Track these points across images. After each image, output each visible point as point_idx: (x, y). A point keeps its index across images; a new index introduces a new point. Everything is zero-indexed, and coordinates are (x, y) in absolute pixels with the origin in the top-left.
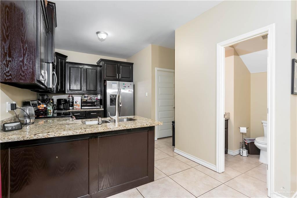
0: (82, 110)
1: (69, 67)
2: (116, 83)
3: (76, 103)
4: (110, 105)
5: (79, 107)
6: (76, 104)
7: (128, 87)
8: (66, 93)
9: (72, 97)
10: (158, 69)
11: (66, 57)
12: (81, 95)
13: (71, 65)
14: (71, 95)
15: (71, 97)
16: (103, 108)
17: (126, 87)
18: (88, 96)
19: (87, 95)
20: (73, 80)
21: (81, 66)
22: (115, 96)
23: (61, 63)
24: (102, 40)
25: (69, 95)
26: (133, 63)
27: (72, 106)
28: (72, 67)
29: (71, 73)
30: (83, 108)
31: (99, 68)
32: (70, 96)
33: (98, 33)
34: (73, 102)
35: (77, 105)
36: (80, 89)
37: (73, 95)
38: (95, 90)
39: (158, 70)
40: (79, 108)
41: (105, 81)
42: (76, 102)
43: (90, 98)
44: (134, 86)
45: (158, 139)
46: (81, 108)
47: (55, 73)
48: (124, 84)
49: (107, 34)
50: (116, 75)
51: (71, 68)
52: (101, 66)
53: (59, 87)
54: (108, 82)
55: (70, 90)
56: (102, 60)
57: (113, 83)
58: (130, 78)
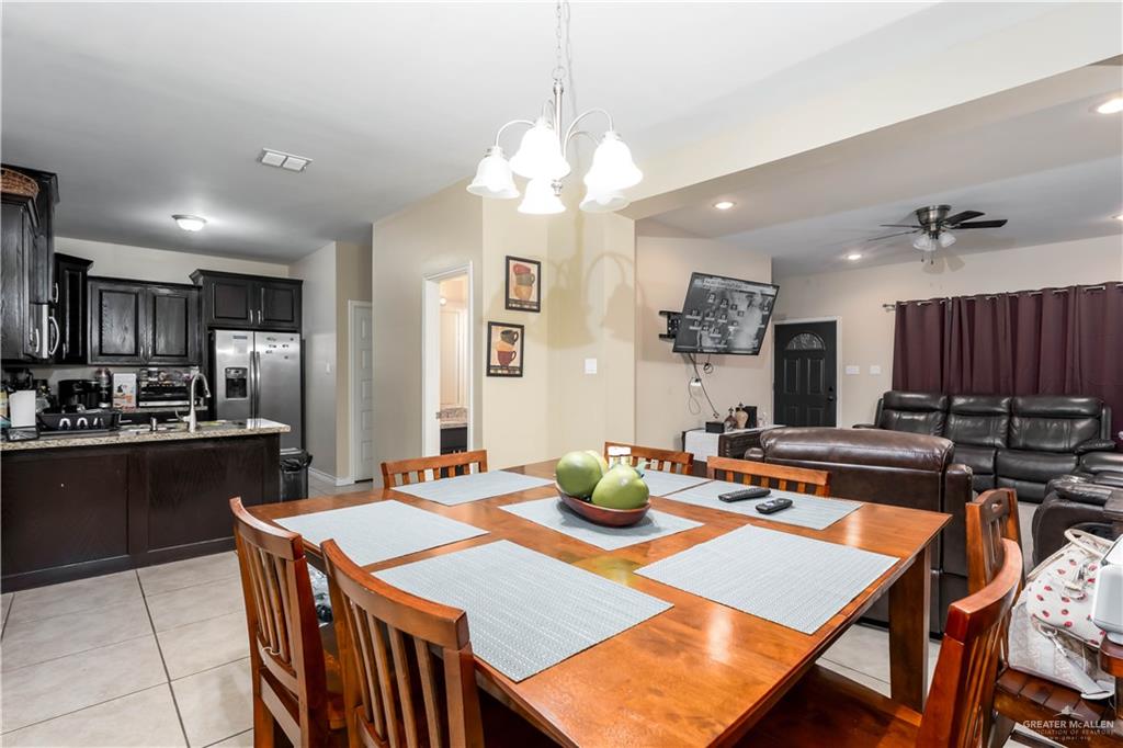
0: (139, 411)
1: (98, 293)
2: (246, 338)
3: (120, 390)
4: (228, 396)
5: (129, 401)
6: (120, 394)
7: (284, 346)
8: (89, 362)
9: (108, 373)
10: (357, 303)
11: (88, 263)
12: (138, 369)
13: (103, 286)
14: (104, 369)
15: (104, 375)
17: (275, 346)
18: (159, 372)
19: (155, 369)
20: (111, 318)
21: (136, 289)
22: (241, 372)
23: (73, 279)
25: (96, 369)
26: (302, 281)
27: (109, 399)
28: (106, 291)
29: (104, 308)
30: (141, 404)
31: (195, 293)
32: (100, 372)
33: (176, 217)
34: (110, 389)
35: (123, 397)
36: (133, 352)
37: (111, 370)
38: (184, 353)
39: (355, 307)
40: (130, 405)
41: (212, 328)
42: (120, 388)
43: (168, 376)
44: (303, 343)
45: (357, 482)
46: (138, 406)
47: (53, 318)
48: (269, 339)
49: (205, 221)
50: (247, 313)
51: (104, 294)
52: (199, 288)
53: (65, 348)
54: (219, 333)
55: (101, 354)
56: (203, 272)
57: (235, 337)
58: (292, 321)
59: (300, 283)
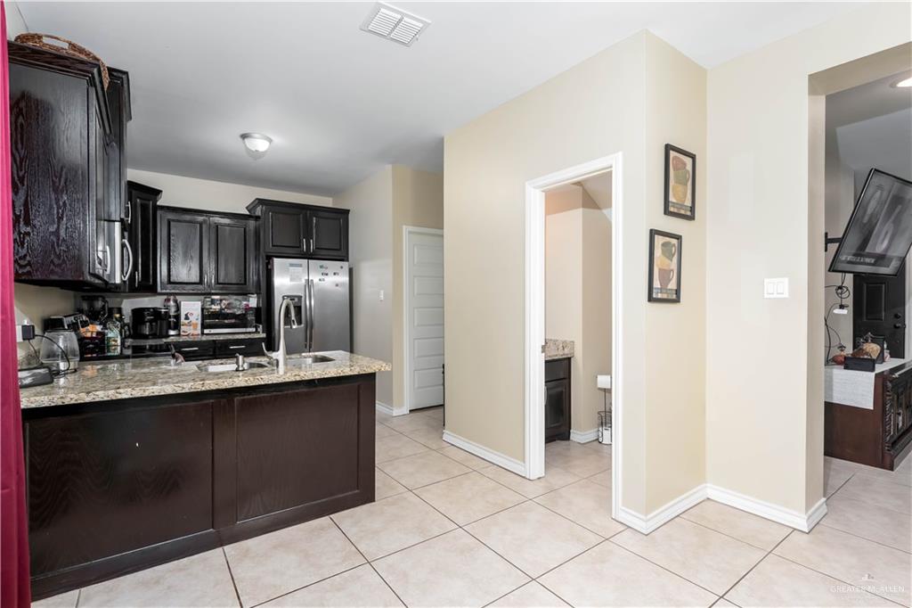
0: (204, 338)
1: (166, 222)
2: (301, 266)
3: (187, 318)
5: (195, 329)
6: (187, 322)
7: (335, 274)
8: (159, 290)
9: (176, 301)
10: (411, 228)
11: (157, 192)
12: (202, 297)
13: (171, 216)
14: (172, 297)
15: (172, 303)
16: (263, 332)
17: (327, 274)
18: (221, 300)
19: (218, 297)
20: (177, 254)
21: (200, 218)
22: (296, 300)
23: (144, 208)
24: (256, 155)
25: (165, 297)
26: (349, 211)
27: (177, 326)
28: (174, 220)
29: (172, 238)
30: (206, 331)
31: (252, 223)
32: (168, 300)
33: (244, 136)
34: (178, 317)
35: (189, 325)
36: (197, 280)
37: (178, 298)
38: (243, 282)
39: (410, 232)
40: (196, 333)
41: (269, 258)
42: (186, 315)
43: (229, 304)
44: (351, 271)
45: (411, 411)
46: (203, 333)
47: (126, 241)
48: (321, 267)
49: (270, 141)
50: (301, 242)
51: (172, 223)
52: (257, 218)
53: (138, 276)
54: (276, 261)
55: (170, 282)
56: (261, 202)
57: (292, 265)
58: (340, 250)
59: (347, 212)
